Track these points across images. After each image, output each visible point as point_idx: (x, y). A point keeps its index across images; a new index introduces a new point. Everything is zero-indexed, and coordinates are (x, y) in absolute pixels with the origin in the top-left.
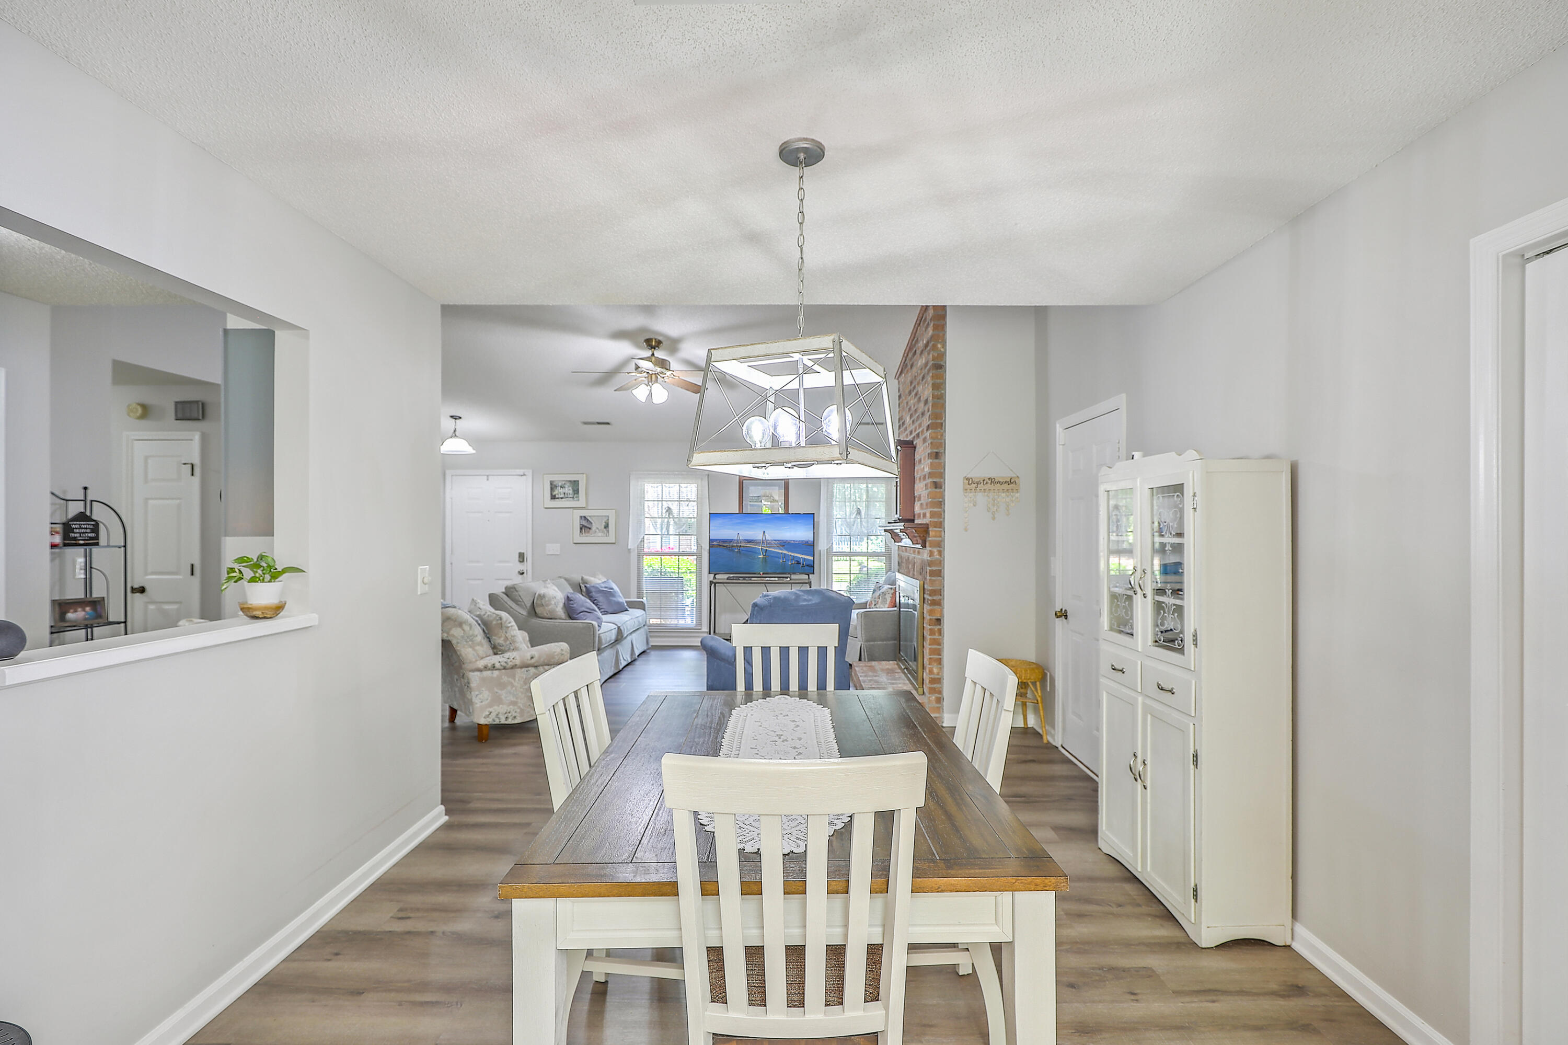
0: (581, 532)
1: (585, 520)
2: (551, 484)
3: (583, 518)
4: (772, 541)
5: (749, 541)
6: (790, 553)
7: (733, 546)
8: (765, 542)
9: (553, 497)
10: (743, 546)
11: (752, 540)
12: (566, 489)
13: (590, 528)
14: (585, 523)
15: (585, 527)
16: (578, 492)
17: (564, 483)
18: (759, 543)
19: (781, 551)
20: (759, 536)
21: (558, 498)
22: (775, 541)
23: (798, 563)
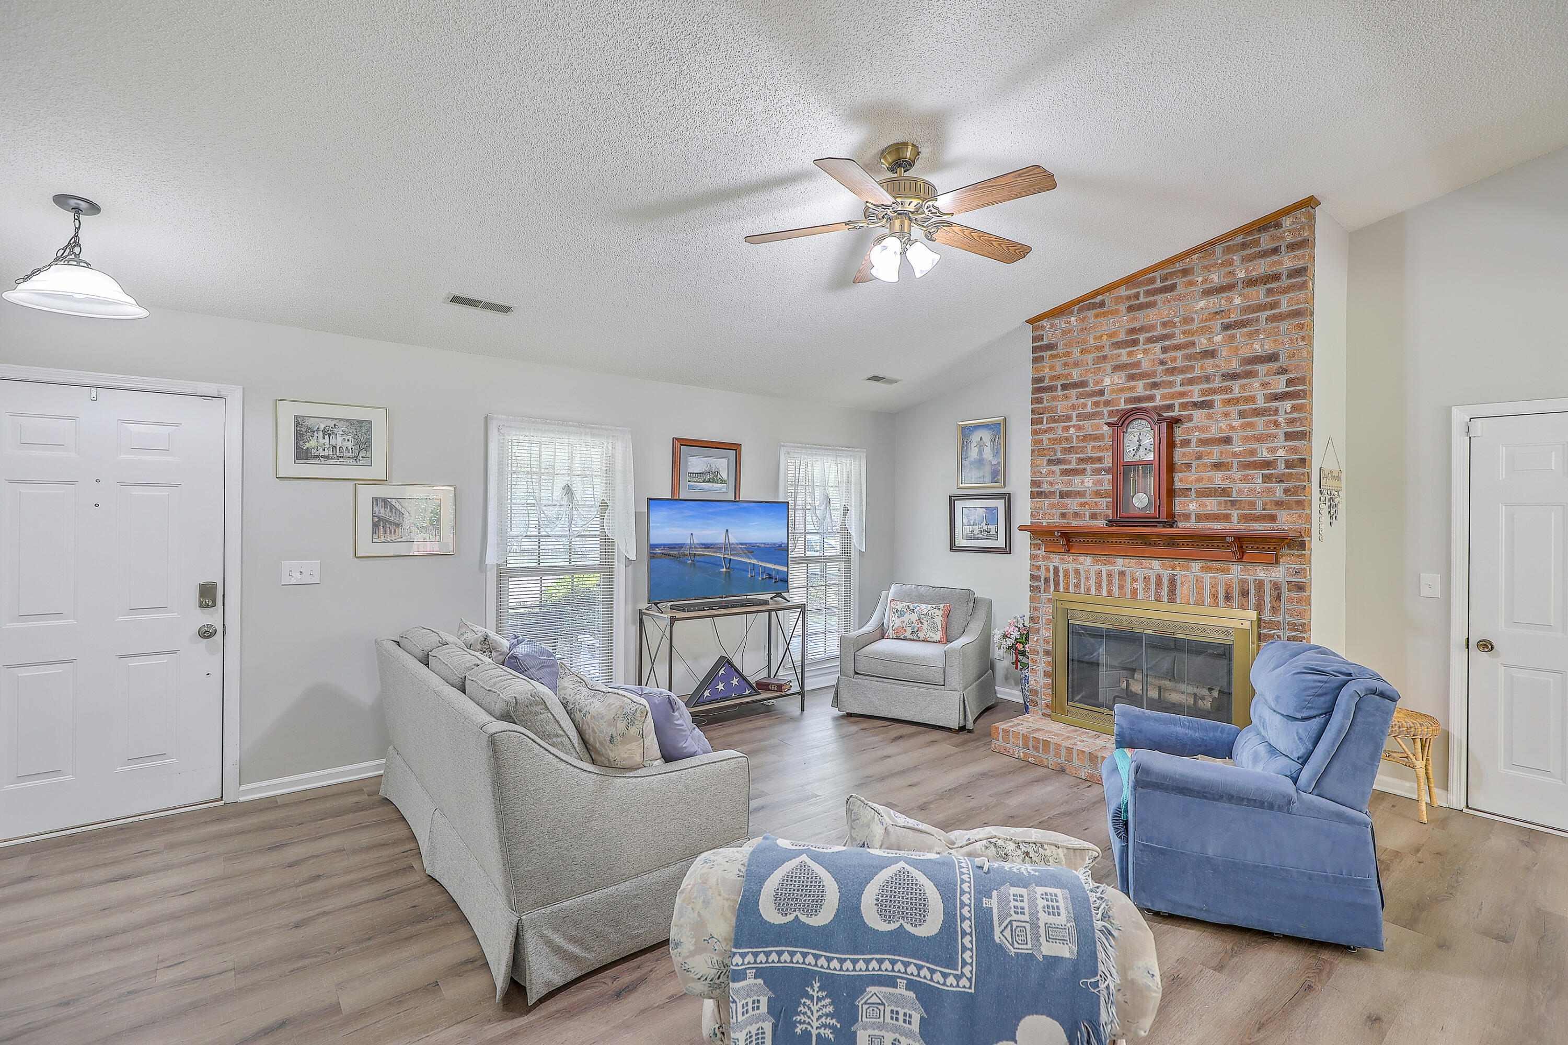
0: (374, 532)
1: (386, 507)
2: (297, 424)
3: (381, 504)
4: (737, 544)
5: (707, 546)
6: (760, 563)
7: (684, 555)
8: (727, 547)
9: (302, 454)
10: (699, 555)
11: (712, 544)
12: (340, 439)
13: (398, 525)
14: (383, 512)
15: (386, 521)
16: (370, 446)
17: (332, 424)
18: (720, 548)
19: (748, 561)
20: (720, 539)
21: (316, 457)
22: (742, 544)
23: (770, 577)
